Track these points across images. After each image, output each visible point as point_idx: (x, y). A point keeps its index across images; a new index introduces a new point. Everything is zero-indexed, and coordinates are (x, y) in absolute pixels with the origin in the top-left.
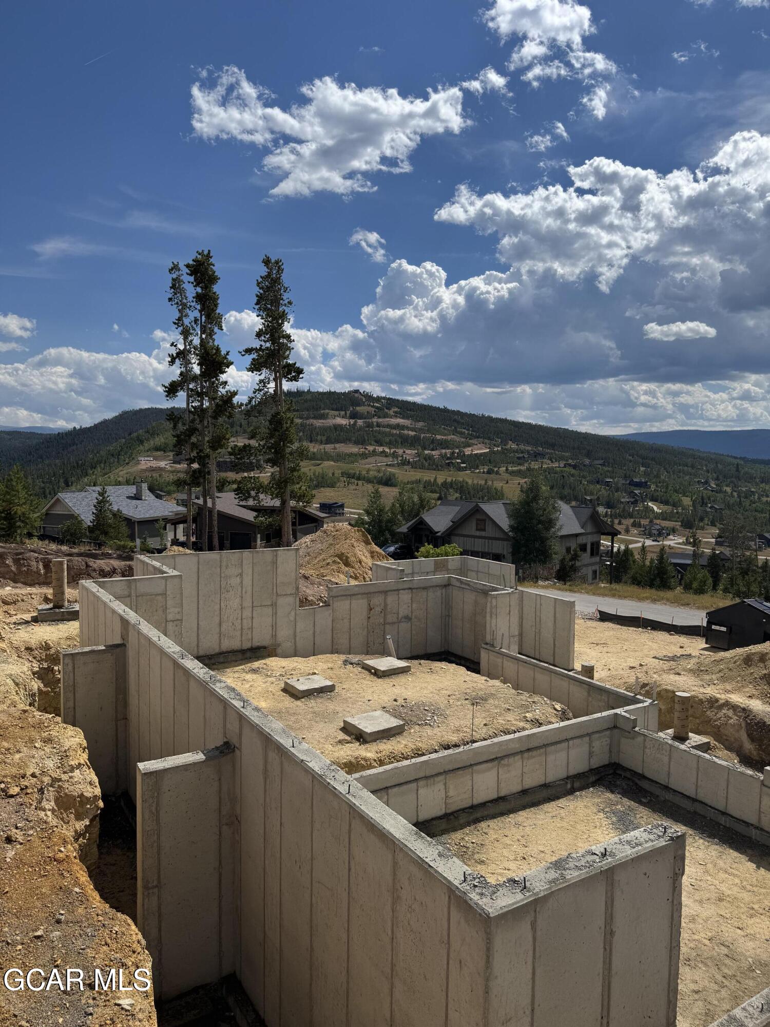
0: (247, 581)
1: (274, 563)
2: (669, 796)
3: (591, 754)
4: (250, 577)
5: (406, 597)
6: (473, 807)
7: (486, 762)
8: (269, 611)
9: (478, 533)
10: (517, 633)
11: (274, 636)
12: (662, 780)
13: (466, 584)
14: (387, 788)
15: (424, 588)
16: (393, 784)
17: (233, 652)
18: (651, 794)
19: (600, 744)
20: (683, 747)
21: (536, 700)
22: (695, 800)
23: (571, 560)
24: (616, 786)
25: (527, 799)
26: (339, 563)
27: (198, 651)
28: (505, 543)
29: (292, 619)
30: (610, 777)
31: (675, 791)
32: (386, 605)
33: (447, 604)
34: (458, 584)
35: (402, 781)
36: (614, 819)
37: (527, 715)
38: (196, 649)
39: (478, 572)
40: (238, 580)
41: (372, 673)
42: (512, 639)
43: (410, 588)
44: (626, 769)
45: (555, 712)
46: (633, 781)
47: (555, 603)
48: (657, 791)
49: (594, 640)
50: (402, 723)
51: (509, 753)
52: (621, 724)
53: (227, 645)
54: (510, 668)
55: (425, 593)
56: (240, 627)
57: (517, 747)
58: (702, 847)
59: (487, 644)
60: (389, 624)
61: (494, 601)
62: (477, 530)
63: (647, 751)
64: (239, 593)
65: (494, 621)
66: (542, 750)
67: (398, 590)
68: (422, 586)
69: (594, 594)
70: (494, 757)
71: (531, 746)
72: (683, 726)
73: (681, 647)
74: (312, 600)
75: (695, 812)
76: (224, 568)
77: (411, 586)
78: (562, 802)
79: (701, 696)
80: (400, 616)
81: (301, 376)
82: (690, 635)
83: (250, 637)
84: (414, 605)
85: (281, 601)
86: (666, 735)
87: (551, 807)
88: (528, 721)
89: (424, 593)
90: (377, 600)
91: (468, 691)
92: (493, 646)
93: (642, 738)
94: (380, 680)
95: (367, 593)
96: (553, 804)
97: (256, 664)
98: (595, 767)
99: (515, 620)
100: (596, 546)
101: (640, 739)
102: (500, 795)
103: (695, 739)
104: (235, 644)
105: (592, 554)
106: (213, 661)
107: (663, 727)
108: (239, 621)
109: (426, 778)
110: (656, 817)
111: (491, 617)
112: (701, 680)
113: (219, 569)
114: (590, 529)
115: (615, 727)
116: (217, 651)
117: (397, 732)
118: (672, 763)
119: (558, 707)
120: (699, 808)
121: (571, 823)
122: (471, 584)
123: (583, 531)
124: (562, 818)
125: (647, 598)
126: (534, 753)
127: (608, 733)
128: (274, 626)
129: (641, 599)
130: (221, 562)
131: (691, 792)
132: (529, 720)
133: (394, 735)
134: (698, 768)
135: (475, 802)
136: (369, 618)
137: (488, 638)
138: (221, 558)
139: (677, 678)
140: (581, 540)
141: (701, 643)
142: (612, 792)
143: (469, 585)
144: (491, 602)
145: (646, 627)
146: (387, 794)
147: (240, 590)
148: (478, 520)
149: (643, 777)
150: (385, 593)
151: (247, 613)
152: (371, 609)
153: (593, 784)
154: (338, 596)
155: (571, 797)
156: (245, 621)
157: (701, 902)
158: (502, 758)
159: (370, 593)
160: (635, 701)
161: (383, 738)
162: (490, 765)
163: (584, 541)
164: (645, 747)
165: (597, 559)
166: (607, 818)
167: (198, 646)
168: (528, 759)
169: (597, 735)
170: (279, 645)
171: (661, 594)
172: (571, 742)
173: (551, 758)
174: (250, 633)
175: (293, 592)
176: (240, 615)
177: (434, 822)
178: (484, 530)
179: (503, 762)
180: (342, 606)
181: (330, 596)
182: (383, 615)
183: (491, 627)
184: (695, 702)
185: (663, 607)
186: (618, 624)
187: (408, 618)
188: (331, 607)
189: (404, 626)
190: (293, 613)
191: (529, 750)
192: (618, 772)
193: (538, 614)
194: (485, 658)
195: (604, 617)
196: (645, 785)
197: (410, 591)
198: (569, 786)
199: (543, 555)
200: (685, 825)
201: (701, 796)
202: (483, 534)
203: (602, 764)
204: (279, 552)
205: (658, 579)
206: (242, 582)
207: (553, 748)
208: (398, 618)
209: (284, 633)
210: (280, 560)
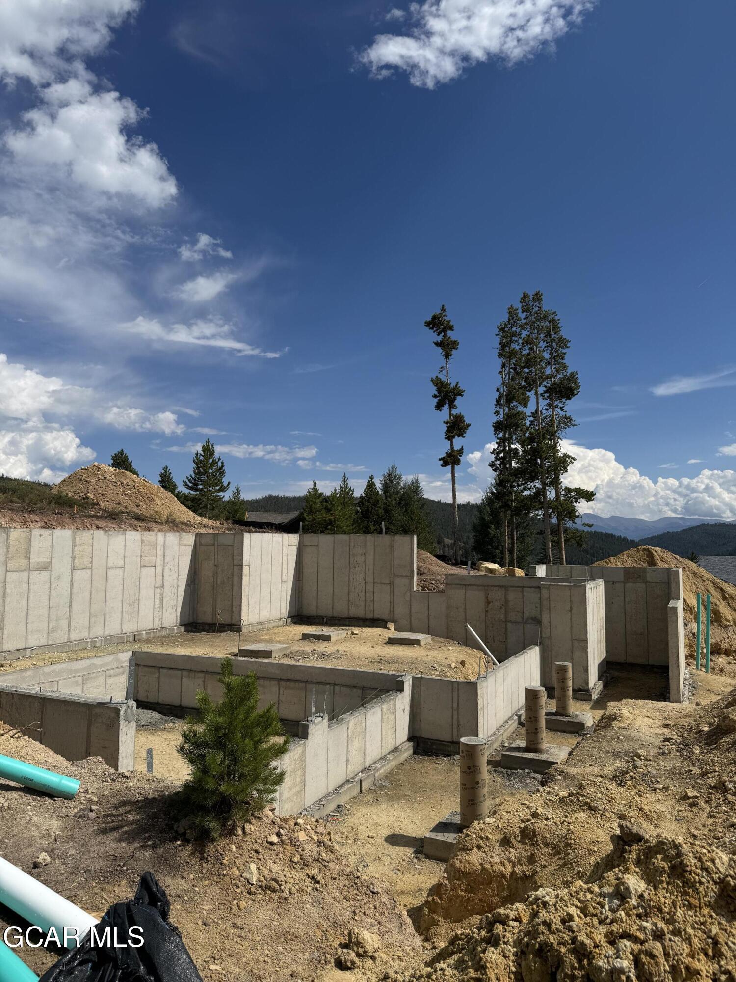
0: (370, 559)
1: (392, 546)
4: (372, 557)
5: (534, 596)
8: (388, 588)
11: (392, 612)
17: (358, 618)
27: (332, 612)
29: (408, 599)
32: (507, 602)
40: (363, 558)
53: (354, 612)
56: (364, 599)
60: (511, 622)
64: (363, 569)
66: (302, 685)
67: (524, 587)
76: (352, 548)
80: (526, 616)
83: (372, 608)
85: (398, 581)
90: (497, 594)
95: (484, 586)
104: (359, 613)
108: (363, 593)
113: (348, 548)
116: (346, 615)
126: (292, 685)
128: (392, 603)
136: (487, 610)
138: (349, 541)
146: (159, 672)
147: (364, 566)
150: (507, 588)
151: (369, 587)
152: (489, 603)
154: (452, 584)
156: (368, 594)
159: (488, 586)
167: (333, 608)
168: (286, 689)
170: (396, 621)
172: (337, 689)
174: (372, 605)
175: (408, 574)
176: (364, 588)
180: (457, 594)
181: (445, 583)
182: (503, 611)
187: (536, 620)
188: (445, 594)
189: (531, 628)
190: (408, 594)
191: (288, 680)
197: (539, 589)
206: (365, 561)
209: (400, 610)
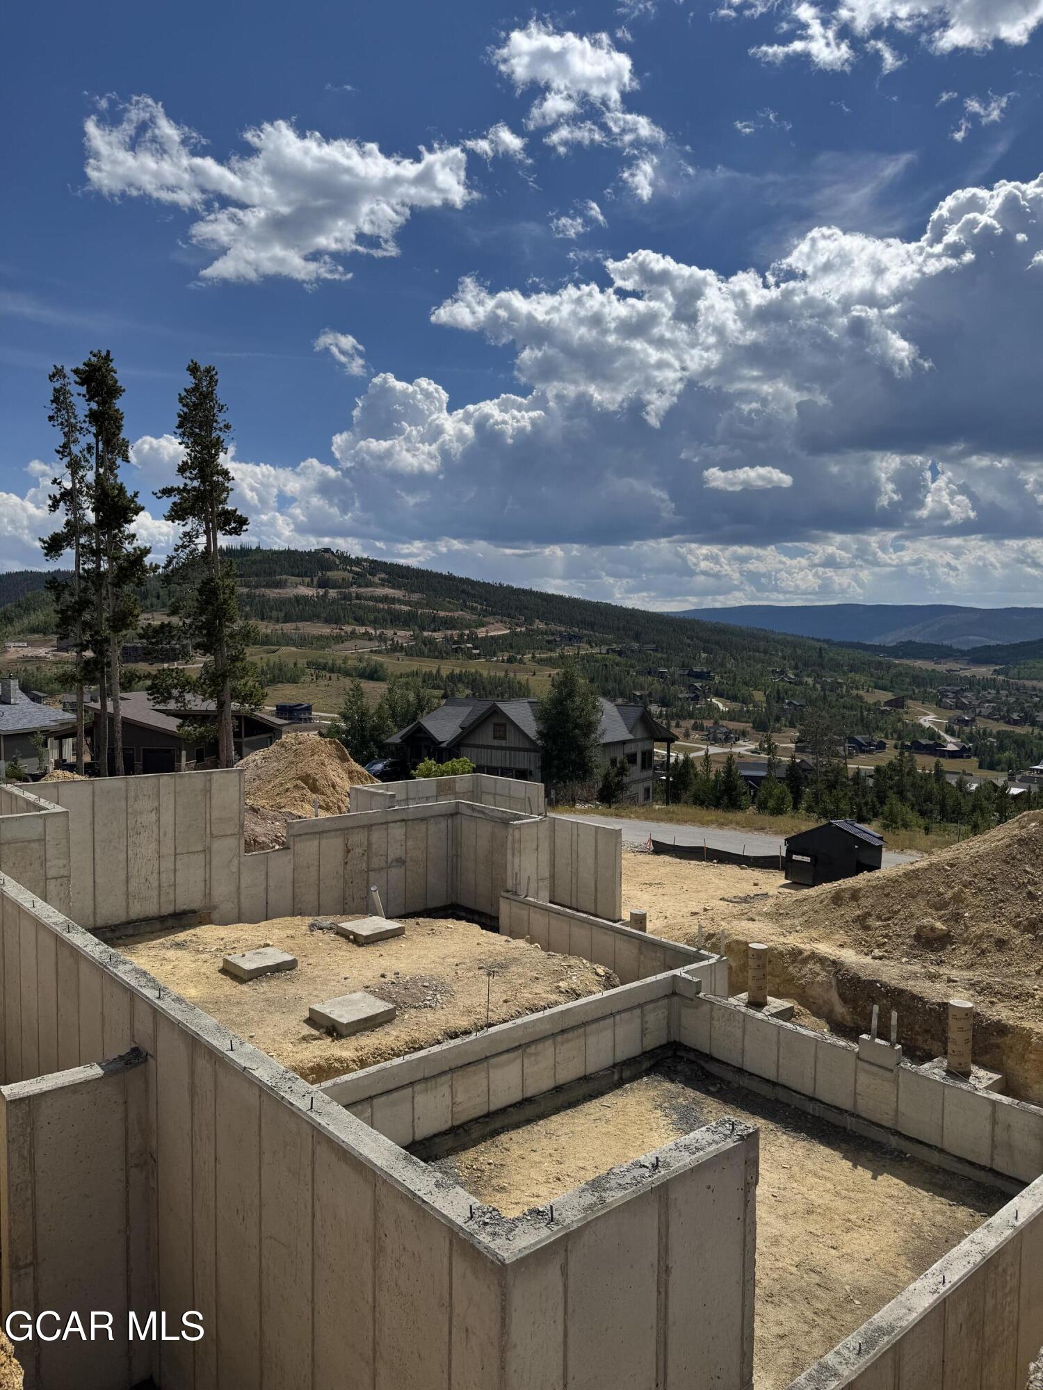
0: (167, 817)
1: (207, 791)
2: (745, 1082)
3: (643, 1032)
4: (171, 812)
5: (398, 831)
6: (489, 1115)
7: (508, 1051)
8: (200, 859)
9: (496, 743)
10: (547, 875)
11: (208, 894)
12: (735, 1060)
13: (479, 811)
14: (371, 1098)
15: (423, 819)
16: (379, 1092)
17: (148, 920)
18: (722, 1080)
19: (656, 1017)
20: (759, 1015)
21: (572, 964)
22: (775, 1084)
23: (616, 776)
24: (676, 1072)
25: (562, 1098)
26: (303, 788)
27: (95, 920)
28: (533, 755)
29: (234, 869)
30: (668, 1061)
31: (751, 1074)
32: (369, 844)
33: (454, 839)
34: (469, 812)
35: (392, 1087)
36: (675, 1117)
37: (561, 984)
38: (91, 918)
39: (495, 794)
40: (153, 816)
41: (350, 940)
42: (541, 884)
43: (403, 820)
44: (689, 1049)
45: (597, 978)
46: (698, 1065)
47: (596, 832)
48: (729, 1076)
49: (647, 879)
50: (391, 1006)
51: (538, 1037)
52: (681, 988)
53: (138, 909)
54: (539, 922)
55: (425, 826)
56: (156, 884)
57: (547, 1028)
58: (786, 1145)
59: (508, 891)
60: (374, 870)
61: (517, 833)
62: (495, 738)
63: (715, 1022)
64: (155, 836)
65: (517, 860)
66: (581, 1031)
67: (387, 823)
68: (420, 816)
69: (646, 819)
70: (517, 1044)
71: (565, 1026)
72: (760, 988)
73: (756, 885)
74: (263, 842)
75: (777, 1101)
76: (131, 801)
77: (405, 817)
78: (608, 1099)
79: (781, 948)
80: (390, 859)
81: (245, 527)
82: (766, 868)
83: (172, 897)
84: (409, 843)
85: (216, 845)
86: (739, 1001)
87: (592, 1107)
88: (562, 992)
89: (423, 826)
90: (358, 838)
91: (483, 957)
92: (516, 893)
93: (708, 1006)
94: (362, 949)
95: (344, 829)
96: (596, 1102)
97: (182, 936)
98: (648, 1049)
99: (544, 857)
100: (648, 755)
101: (706, 1008)
102: (526, 1096)
103: (776, 1004)
104: (151, 909)
105: (643, 767)
106: (117, 934)
107: (734, 990)
108: (155, 875)
109: (425, 1079)
110: (728, 1110)
111: (513, 854)
112: (781, 926)
113: (124, 803)
114: (640, 733)
115: (674, 994)
116: (123, 919)
117: (385, 1019)
118: (746, 1037)
119: (601, 971)
120: (782, 1095)
121: (620, 1126)
122: (487, 811)
123: (631, 737)
124: (608, 1121)
125: (712, 822)
126: (570, 1035)
127: (666, 1001)
128: (207, 882)
129: (704, 823)
130: (127, 790)
131: (770, 1074)
132: (563, 990)
133: (380, 1025)
134: (779, 1042)
135: (493, 1108)
136: (346, 863)
137: (510, 884)
138: (127, 786)
139: (751, 925)
140: (629, 749)
141: (779, 878)
142: (672, 1081)
143: (483, 813)
144: (513, 835)
145: (711, 860)
146: (372, 1107)
147: (156, 831)
148: (495, 725)
149: (710, 1058)
150: (369, 827)
151: (167, 864)
152: (349, 851)
153: (648, 1072)
154: (300, 835)
155: (619, 1092)
156: (164, 876)
157: (785, 1217)
158: (528, 1044)
159: (347, 829)
160: (699, 958)
161: (365, 1029)
162: (511, 1055)
163: (633, 751)
164: (712, 1018)
165: (650, 773)
166: (666, 1116)
167: (95, 913)
168: (562, 1044)
169: (651, 1006)
170: (215, 908)
171: (730, 816)
172: (618, 1017)
173: (592, 1040)
174: (172, 892)
175: (236, 831)
176: (157, 866)
177: (437, 1140)
178: (504, 738)
179: (528, 1050)
180: (308, 848)
181: (290, 835)
182: (365, 857)
183: (513, 868)
184: (774, 956)
185: (733, 833)
186: (677, 857)
187: (401, 861)
188: (292, 850)
189: (396, 872)
190: (235, 862)
191: (563, 1031)
192: (679, 1053)
193: (575, 847)
194: (505, 910)
195: (660, 849)
196: (713, 1068)
197: (403, 823)
198: (616, 1077)
199: (582, 770)
200: (764, 1118)
201: (784, 1079)
202: (503, 743)
203: (658, 1044)
204: (214, 775)
205: (726, 797)
206: (158, 820)
207: (594, 1026)
208: (387, 862)
209: (222, 891)
210: (215, 786)
